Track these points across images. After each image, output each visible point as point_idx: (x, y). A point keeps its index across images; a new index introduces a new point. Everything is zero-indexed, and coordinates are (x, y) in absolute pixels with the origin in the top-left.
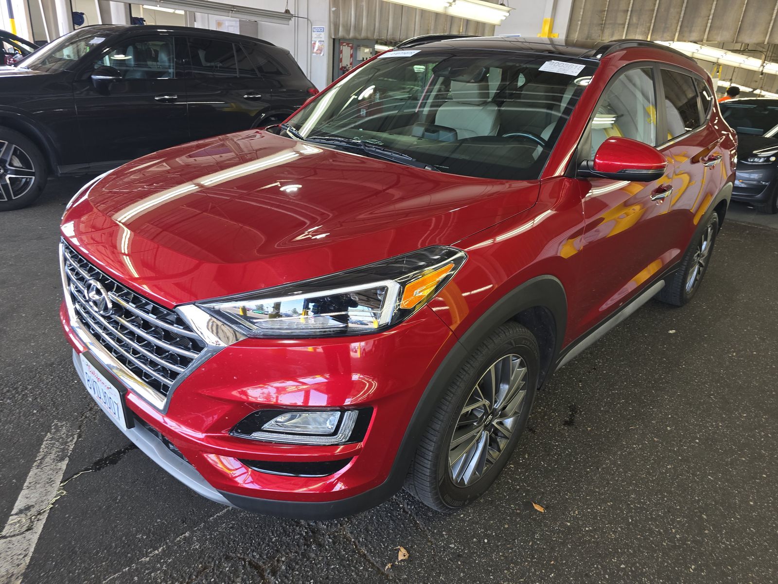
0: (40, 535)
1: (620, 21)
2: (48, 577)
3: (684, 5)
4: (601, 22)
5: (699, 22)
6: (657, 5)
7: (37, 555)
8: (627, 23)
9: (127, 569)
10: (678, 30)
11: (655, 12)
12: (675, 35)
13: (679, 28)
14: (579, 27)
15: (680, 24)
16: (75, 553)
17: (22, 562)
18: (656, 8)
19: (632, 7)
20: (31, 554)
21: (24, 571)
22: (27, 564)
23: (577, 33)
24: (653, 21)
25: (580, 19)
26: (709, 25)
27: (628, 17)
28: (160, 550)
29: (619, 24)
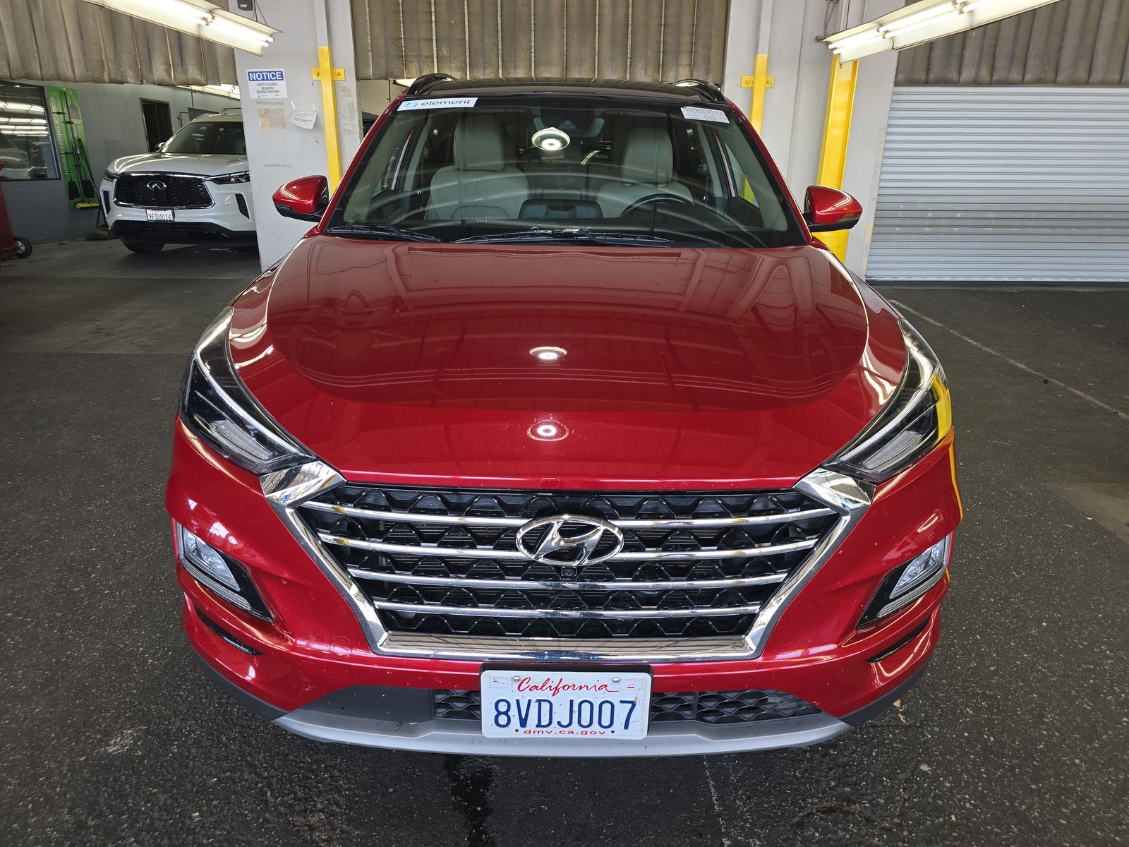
1: (425, 52)
3: (500, 35)
4: (399, 54)
5: (522, 55)
6: (467, 33)
8: (435, 56)
10: (500, 66)
11: (467, 42)
12: (498, 71)
13: (500, 63)
14: (371, 60)
15: (500, 58)
18: (467, 37)
19: (436, 35)
23: (371, 68)
24: (468, 54)
25: (370, 48)
26: (533, 59)
27: (435, 48)
29: (426, 57)
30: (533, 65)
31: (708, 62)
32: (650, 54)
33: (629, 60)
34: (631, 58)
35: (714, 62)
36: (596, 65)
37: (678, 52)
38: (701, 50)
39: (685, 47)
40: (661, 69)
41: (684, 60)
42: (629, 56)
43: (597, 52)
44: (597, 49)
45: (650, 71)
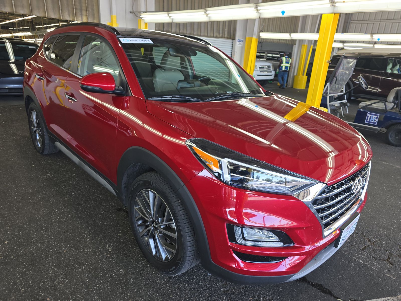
0: (377, 298)
2: (390, 288)
7: (385, 295)
9: (368, 265)
16: (374, 283)
17: (391, 300)
20: (387, 298)
21: (394, 297)
22: (391, 297)
28: (354, 258)
30: (14, 6)
31: (93, 15)
32: (70, 9)
33: (61, 10)
34: (61, 9)
35: (96, 15)
36: (46, 10)
37: (81, 10)
38: (90, 10)
39: (84, 8)
40: (75, 15)
41: (84, 13)
42: (60, 8)
43: (45, 4)
44: (45, 3)
45: (71, 15)
